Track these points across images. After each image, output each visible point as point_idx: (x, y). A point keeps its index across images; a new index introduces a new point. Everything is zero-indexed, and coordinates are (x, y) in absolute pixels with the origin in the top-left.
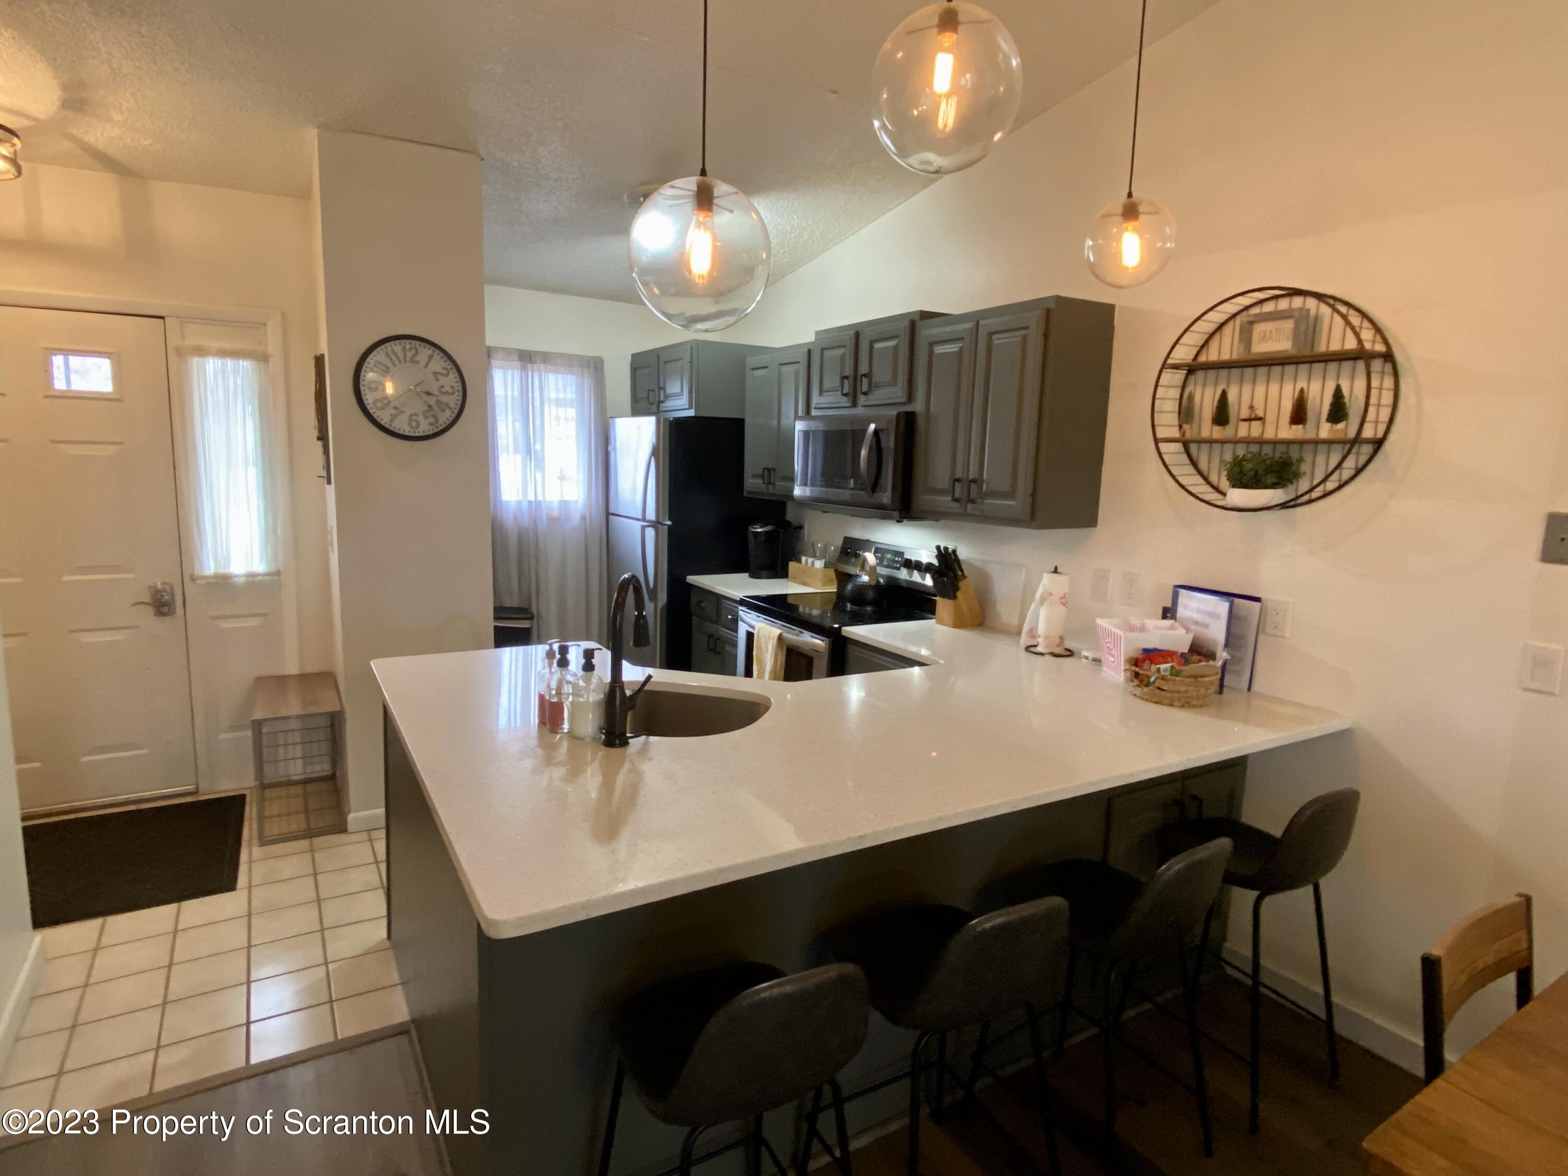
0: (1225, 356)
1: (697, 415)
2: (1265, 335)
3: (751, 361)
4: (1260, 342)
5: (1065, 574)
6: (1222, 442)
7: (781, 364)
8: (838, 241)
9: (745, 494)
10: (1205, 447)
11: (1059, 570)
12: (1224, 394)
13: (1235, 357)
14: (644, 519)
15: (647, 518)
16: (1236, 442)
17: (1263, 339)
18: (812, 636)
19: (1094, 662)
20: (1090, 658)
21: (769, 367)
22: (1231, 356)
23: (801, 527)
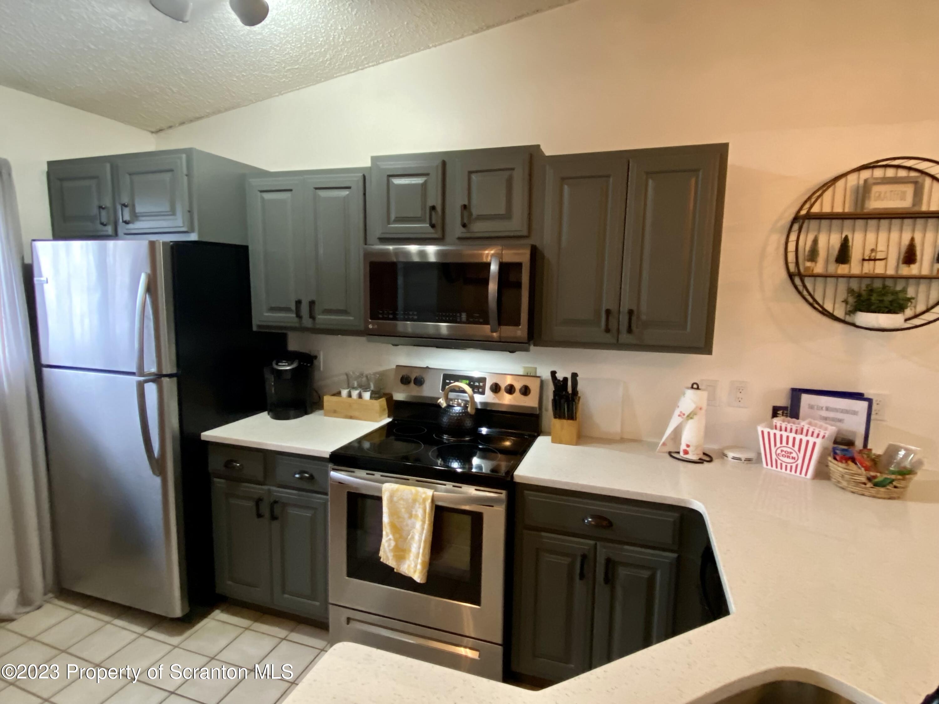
0: (838, 209)
1: (200, 240)
2: (880, 195)
3: (256, 182)
4: (875, 200)
5: (704, 390)
6: (837, 277)
7: (316, 189)
8: (352, 70)
9: (255, 329)
10: (820, 280)
11: (700, 387)
12: (846, 240)
13: (847, 210)
14: (141, 373)
15: (146, 370)
16: (850, 277)
17: (879, 198)
18: (476, 490)
19: (746, 462)
20: (743, 459)
21: (294, 190)
22: (844, 209)
23: (316, 357)
